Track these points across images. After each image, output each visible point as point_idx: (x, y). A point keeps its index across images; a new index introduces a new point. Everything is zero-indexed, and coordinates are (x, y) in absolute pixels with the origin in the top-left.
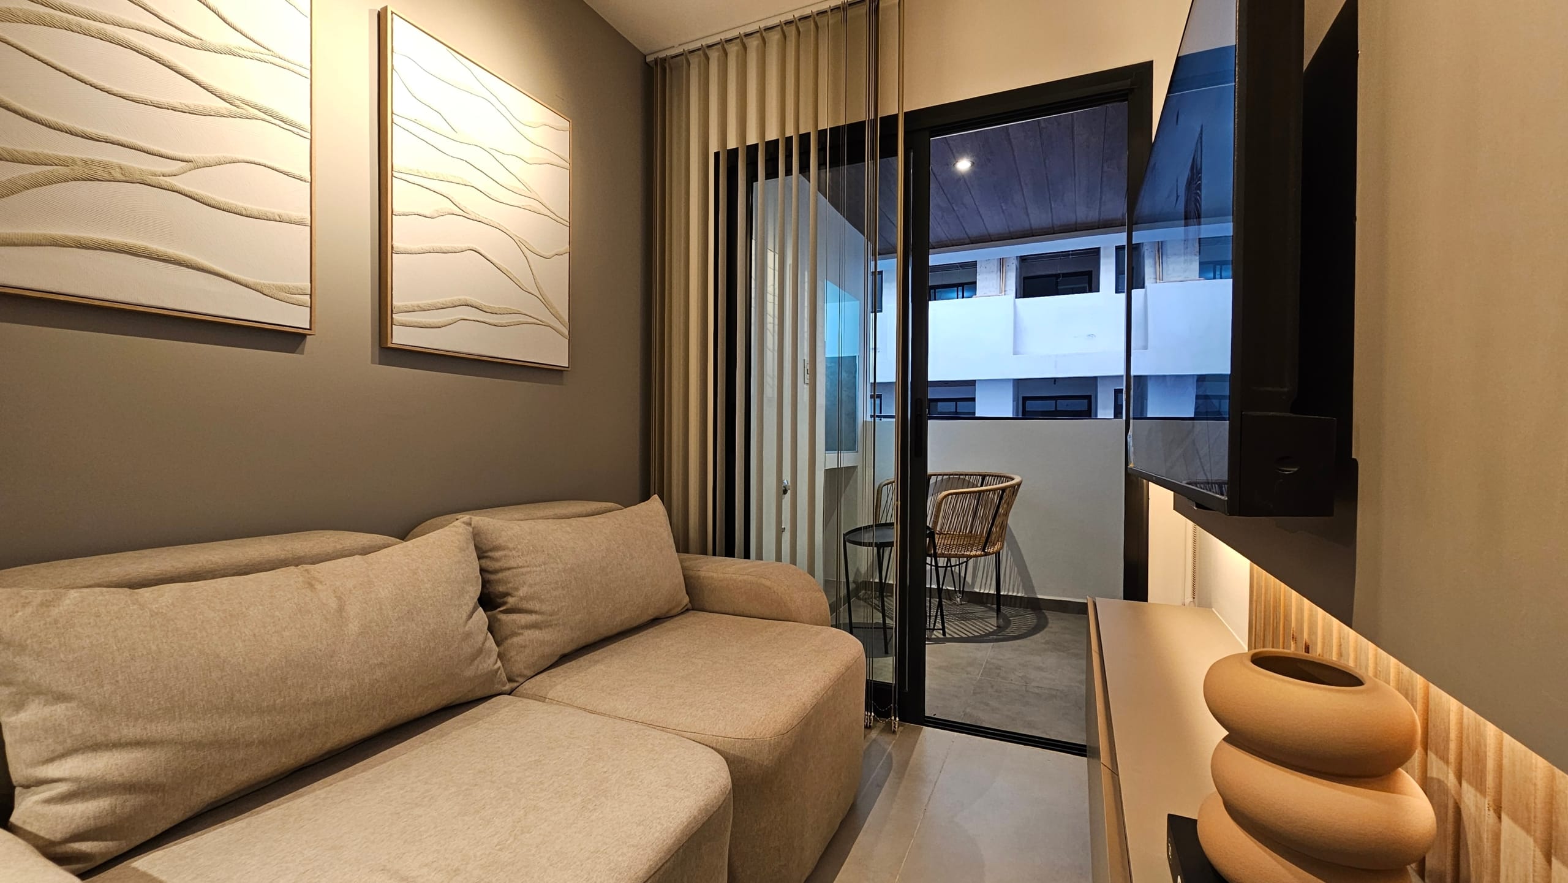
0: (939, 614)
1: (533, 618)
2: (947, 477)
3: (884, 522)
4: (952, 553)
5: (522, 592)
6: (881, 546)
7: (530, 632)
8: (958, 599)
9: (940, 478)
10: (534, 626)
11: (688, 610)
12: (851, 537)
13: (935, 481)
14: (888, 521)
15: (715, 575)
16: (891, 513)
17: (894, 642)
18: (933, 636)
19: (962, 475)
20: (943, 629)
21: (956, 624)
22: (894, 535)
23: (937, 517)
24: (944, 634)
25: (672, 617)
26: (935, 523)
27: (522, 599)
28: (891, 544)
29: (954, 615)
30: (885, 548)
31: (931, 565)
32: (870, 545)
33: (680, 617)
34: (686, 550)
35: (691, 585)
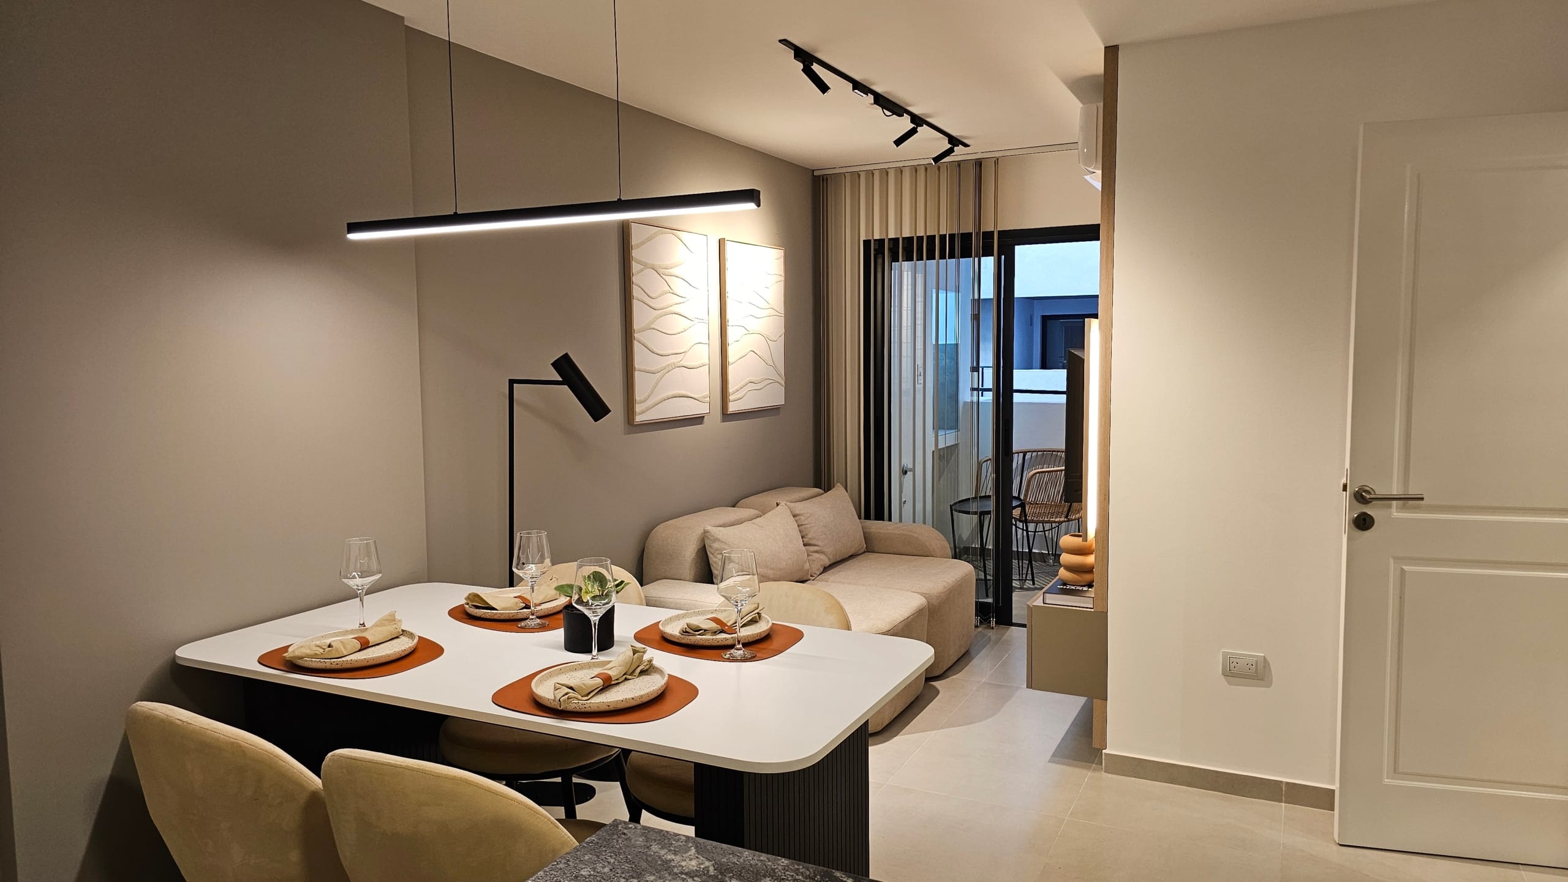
0: (1029, 572)
1: (816, 548)
2: (1041, 453)
3: (984, 495)
4: (1040, 519)
5: (809, 536)
6: (983, 514)
7: (814, 554)
8: (1051, 561)
9: (1034, 454)
10: (816, 552)
11: (865, 552)
12: (958, 507)
13: (1030, 456)
14: (987, 494)
15: (881, 531)
16: (988, 488)
17: (991, 591)
18: (1025, 587)
19: (1055, 451)
20: (1033, 580)
21: (1046, 579)
22: (991, 505)
23: (1027, 491)
24: (1034, 584)
25: (858, 555)
26: (1026, 496)
27: (810, 539)
28: (989, 513)
29: (1046, 573)
30: (985, 516)
31: (1023, 529)
32: (975, 513)
33: (862, 555)
34: (867, 517)
35: (867, 537)
